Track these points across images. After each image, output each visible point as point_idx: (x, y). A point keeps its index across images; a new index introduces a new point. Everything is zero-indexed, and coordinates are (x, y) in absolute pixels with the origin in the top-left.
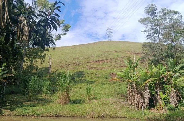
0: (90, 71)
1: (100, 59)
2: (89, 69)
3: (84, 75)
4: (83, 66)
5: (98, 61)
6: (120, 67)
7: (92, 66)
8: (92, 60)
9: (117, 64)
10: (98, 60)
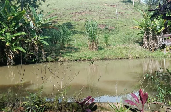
0: (77, 22)
1: (82, 10)
2: (76, 20)
3: (73, 27)
4: (68, 17)
5: (81, 13)
6: (104, 18)
7: (77, 18)
8: (76, 11)
9: (100, 15)
10: (81, 11)
